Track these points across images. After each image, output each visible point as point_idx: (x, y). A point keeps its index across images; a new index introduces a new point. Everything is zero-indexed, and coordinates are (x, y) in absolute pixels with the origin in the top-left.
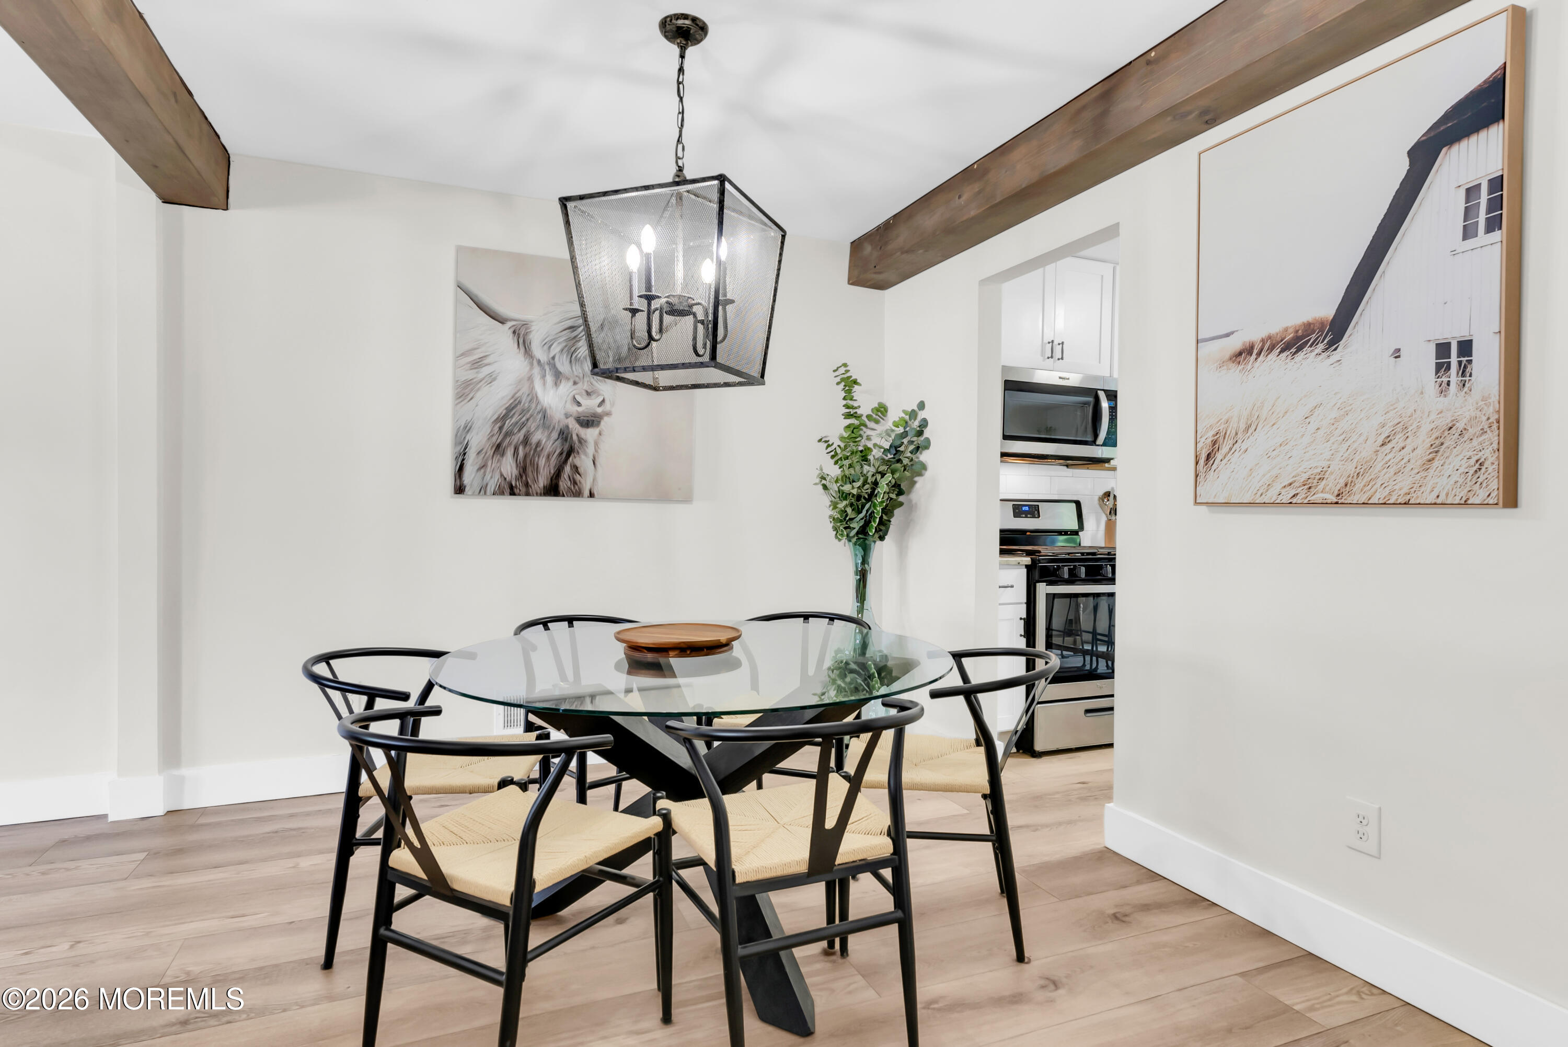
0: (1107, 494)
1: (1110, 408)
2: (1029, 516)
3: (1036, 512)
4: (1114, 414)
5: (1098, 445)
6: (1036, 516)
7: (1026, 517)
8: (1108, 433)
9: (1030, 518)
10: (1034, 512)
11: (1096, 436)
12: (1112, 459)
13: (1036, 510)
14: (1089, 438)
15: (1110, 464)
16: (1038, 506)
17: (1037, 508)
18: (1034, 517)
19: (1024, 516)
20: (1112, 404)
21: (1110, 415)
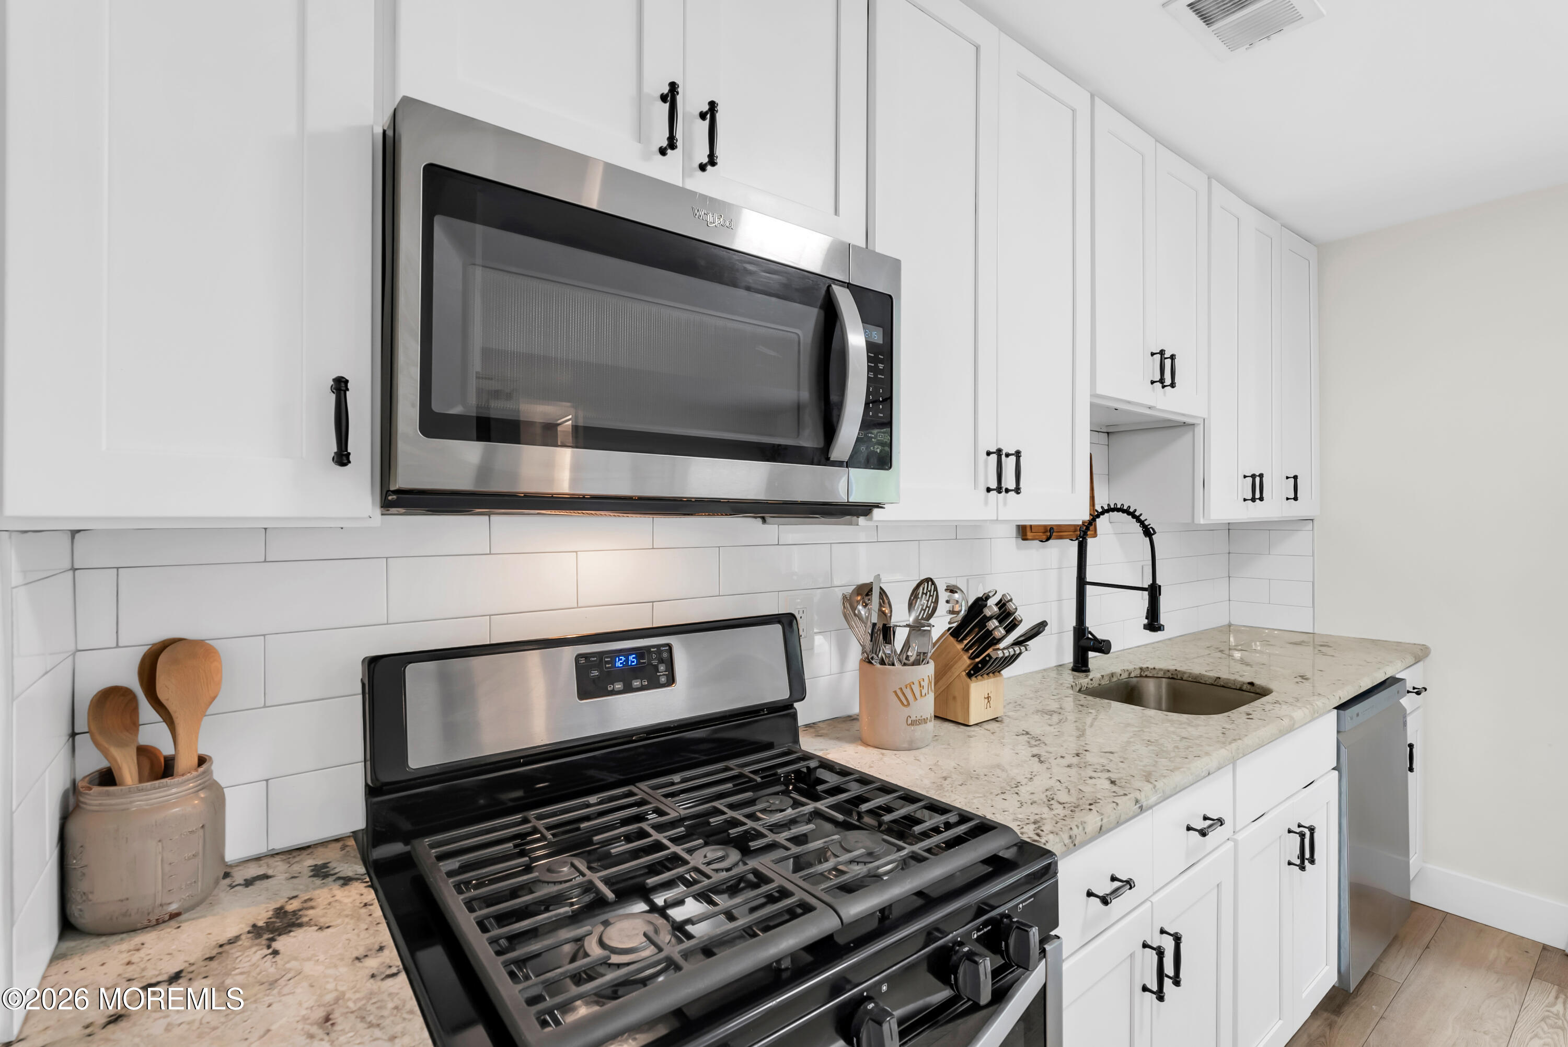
0: (865, 591)
1: (870, 346)
2: (636, 683)
3: (662, 668)
4: (881, 366)
5: (839, 464)
6: (663, 680)
7: (628, 689)
8: (866, 424)
9: (642, 688)
10: (656, 669)
11: (830, 430)
12: (878, 506)
13: (662, 661)
14: (809, 440)
15: (871, 519)
16: (670, 647)
17: (665, 655)
18: (654, 684)
19: (619, 686)
20: (877, 336)
21: (870, 369)
